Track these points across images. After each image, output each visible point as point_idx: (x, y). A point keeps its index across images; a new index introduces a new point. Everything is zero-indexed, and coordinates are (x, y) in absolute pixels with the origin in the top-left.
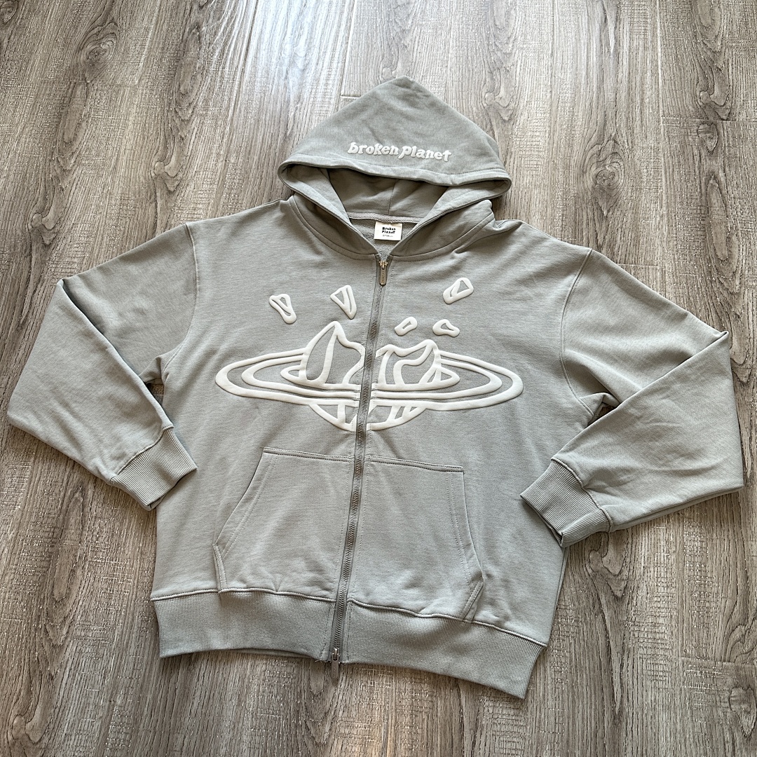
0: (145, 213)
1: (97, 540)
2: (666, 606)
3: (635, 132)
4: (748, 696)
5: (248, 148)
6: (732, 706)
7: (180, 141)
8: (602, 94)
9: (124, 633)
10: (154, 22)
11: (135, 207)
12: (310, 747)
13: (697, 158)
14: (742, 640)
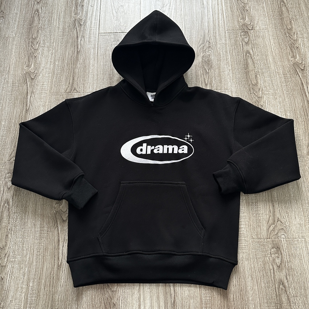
0: (23, 88)
1: (16, 222)
2: (244, 220)
3: (217, 38)
4: (277, 251)
5: (63, 58)
6: (272, 256)
7: (34, 58)
8: (202, 24)
9: (30, 257)
10: (19, 10)
11: (18, 86)
12: (110, 293)
13: (241, 46)
14: (274, 230)
